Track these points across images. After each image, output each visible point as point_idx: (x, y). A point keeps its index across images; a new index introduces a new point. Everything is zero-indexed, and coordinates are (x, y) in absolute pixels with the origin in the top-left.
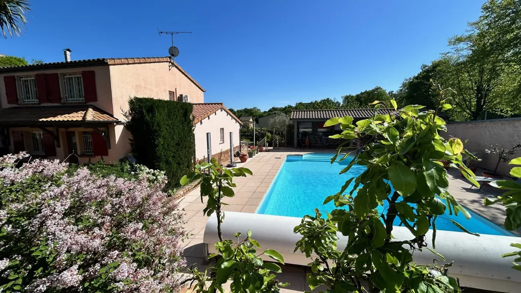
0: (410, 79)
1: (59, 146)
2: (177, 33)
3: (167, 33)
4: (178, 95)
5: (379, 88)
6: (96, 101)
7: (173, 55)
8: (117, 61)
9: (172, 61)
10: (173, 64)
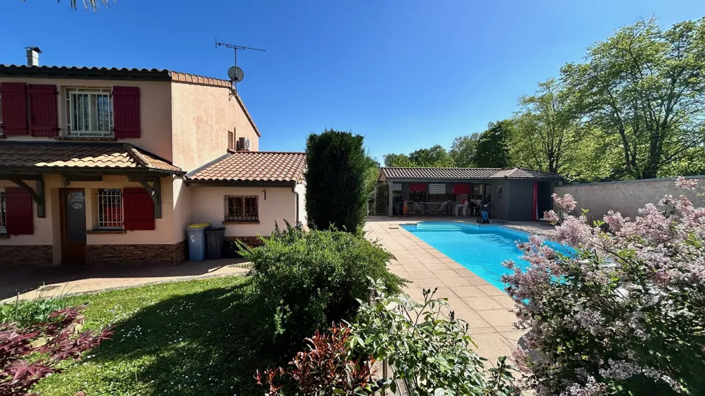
0: (460, 138)
1: (43, 215)
2: (244, 48)
3: (228, 46)
4: (237, 139)
5: (439, 147)
6: (139, 137)
7: (236, 79)
8: (182, 78)
9: (234, 88)
10: (234, 92)
